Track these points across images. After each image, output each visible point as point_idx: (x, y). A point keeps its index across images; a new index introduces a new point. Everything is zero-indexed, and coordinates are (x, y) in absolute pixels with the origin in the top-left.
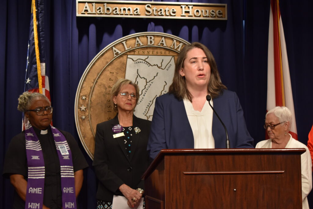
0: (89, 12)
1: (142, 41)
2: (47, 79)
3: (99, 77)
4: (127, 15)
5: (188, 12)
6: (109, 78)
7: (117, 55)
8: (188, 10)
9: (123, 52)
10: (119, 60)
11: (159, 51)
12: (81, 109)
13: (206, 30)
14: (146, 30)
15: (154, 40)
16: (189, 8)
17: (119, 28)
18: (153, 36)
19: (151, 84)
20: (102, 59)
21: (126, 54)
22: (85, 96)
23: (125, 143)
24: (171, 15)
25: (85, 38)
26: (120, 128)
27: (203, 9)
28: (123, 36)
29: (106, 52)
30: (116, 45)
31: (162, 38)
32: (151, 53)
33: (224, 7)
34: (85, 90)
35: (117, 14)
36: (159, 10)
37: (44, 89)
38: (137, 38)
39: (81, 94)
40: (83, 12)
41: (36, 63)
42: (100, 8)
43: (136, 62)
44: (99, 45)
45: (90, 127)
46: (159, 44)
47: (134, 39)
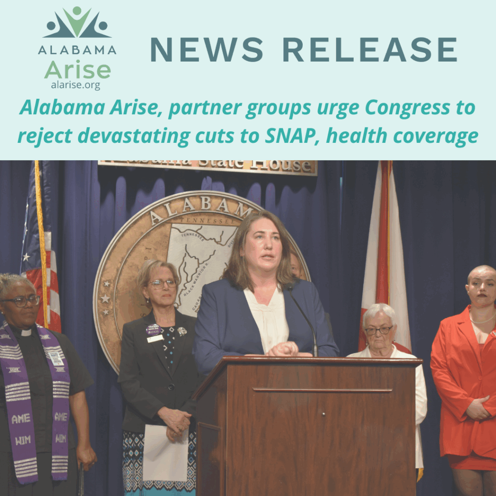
1: (193, 204)
2: (53, 255)
3: (129, 255)
4: (172, 165)
5: (261, 163)
6: (144, 256)
7: (157, 223)
8: (260, 161)
9: (165, 219)
10: (159, 230)
11: (217, 218)
12: (102, 300)
13: (286, 190)
14: (199, 188)
15: (210, 202)
17: (160, 184)
18: (210, 196)
19: (205, 266)
20: (135, 228)
21: (169, 222)
22: (109, 281)
23: (165, 350)
24: (235, 167)
25: (110, 197)
26: (157, 329)
28: (166, 196)
29: (141, 218)
30: (156, 208)
31: (222, 200)
32: (206, 222)
34: (108, 272)
35: (158, 163)
37: (49, 270)
38: (186, 199)
39: (103, 279)
41: (37, 232)
43: (184, 234)
44: (131, 208)
45: (114, 327)
46: (218, 209)
47: (182, 200)
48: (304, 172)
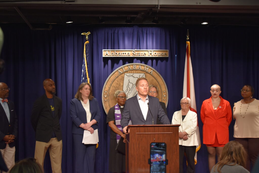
0: (108, 55)
1: (131, 67)
3: (112, 83)
4: (125, 56)
5: (151, 54)
6: (117, 83)
7: (120, 73)
8: (151, 53)
9: (122, 72)
10: (121, 76)
11: (138, 71)
12: (105, 96)
13: (159, 61)
14: (133, 62)
15: (136, 67)
16: (151, 52)
17: (121, 61)
18: (136, 65)
19: (135, 86)
20: (114, 75)
21: (124, 73)
22: (107, 91)
24: (144, 55)
25: (106, 66)
27: (158, 52)
28: (123, 65)
29: (115, 72)
30: (120, 69)
31: (140, 66)
32: (135, 72)
33: (167, 51)
34: (106, 88)
35: (120, 56)
36: (138, 53)
38: (129, 66)
39: (105, 90)
40: (106, 55)
41: (87, 78)
42: (113, 53)
43: (128, 76)
44: (113, 68)
45: (108, 104)
46: (138, 68)
47: (127, 66)
48: (165, 56)
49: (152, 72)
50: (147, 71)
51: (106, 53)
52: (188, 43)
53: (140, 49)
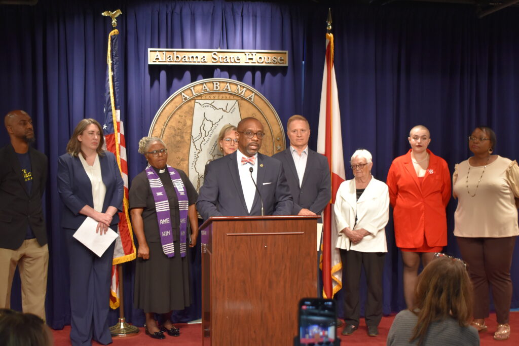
0: (160, 60)
1: (208, 87)
2: (122, 124)
3: (169, 120)
4: (195, 62)
5: (252, 59)
6: (178, 121)
7: (186, 100)
8: (251, 57)
9: (191, 97)
10: (187, 104)
11: (224, 96)
13: (268, 75)
14: (212, 77)
15: (219, 85)
16: (252, 55)
17: (188, 74)
18: (219, 82)
19: (217, 126)
20: (172, 103)
21: (194, 99)
24: (235, 62)
25: (156, 83)
27: (266, 56)
28: (192, 82)
29: (176, 97)
30: (185, 90)
31: (227, 83)
32: (217, 98)
33: (286, 53)
34: (156, 131)
35: (186, 62)
36: (224, 57)
37: (119, 134)
38: (204, 84)
40: (155, 60)
41: (111, 110)
42: (170, 57)
43: (203, 106)
44: (169, 89)
46: (224, 90)
47: (201, 85)
48: (280, 63)
49: (253, 98)
50: (243, 94)
51: (156, 56)
52: (330, 38)
53: (228, 48)
